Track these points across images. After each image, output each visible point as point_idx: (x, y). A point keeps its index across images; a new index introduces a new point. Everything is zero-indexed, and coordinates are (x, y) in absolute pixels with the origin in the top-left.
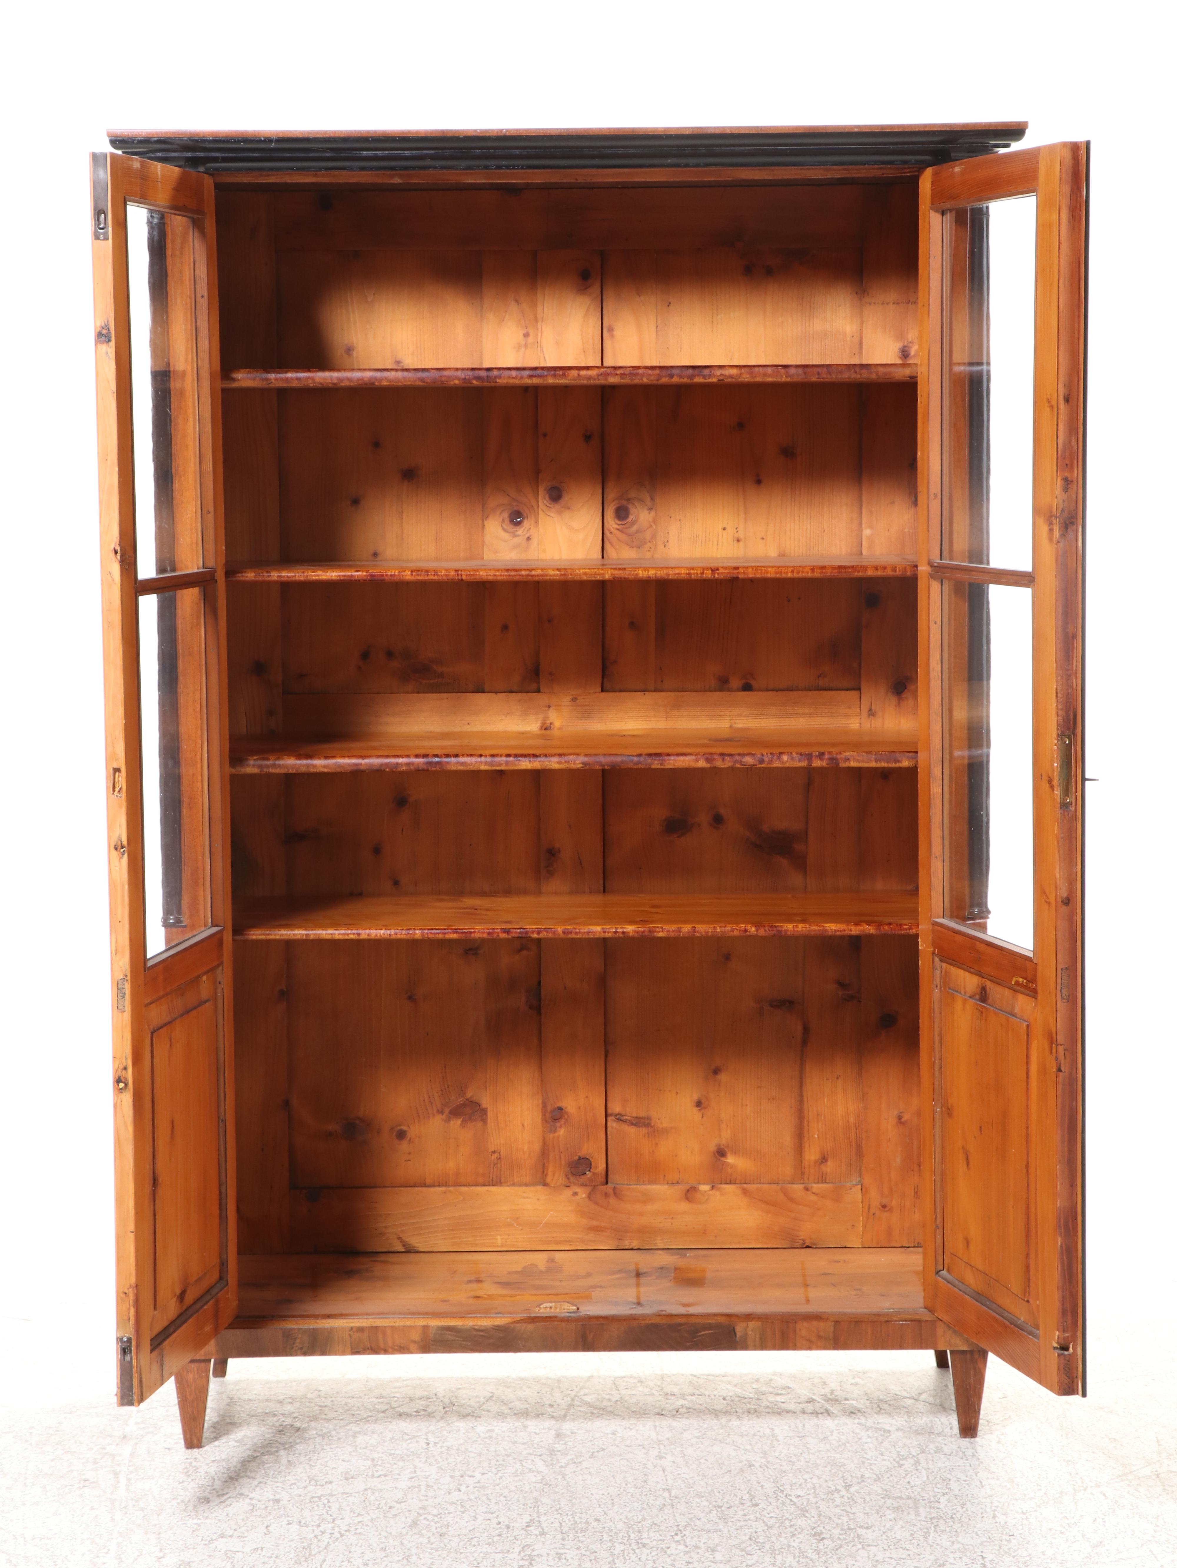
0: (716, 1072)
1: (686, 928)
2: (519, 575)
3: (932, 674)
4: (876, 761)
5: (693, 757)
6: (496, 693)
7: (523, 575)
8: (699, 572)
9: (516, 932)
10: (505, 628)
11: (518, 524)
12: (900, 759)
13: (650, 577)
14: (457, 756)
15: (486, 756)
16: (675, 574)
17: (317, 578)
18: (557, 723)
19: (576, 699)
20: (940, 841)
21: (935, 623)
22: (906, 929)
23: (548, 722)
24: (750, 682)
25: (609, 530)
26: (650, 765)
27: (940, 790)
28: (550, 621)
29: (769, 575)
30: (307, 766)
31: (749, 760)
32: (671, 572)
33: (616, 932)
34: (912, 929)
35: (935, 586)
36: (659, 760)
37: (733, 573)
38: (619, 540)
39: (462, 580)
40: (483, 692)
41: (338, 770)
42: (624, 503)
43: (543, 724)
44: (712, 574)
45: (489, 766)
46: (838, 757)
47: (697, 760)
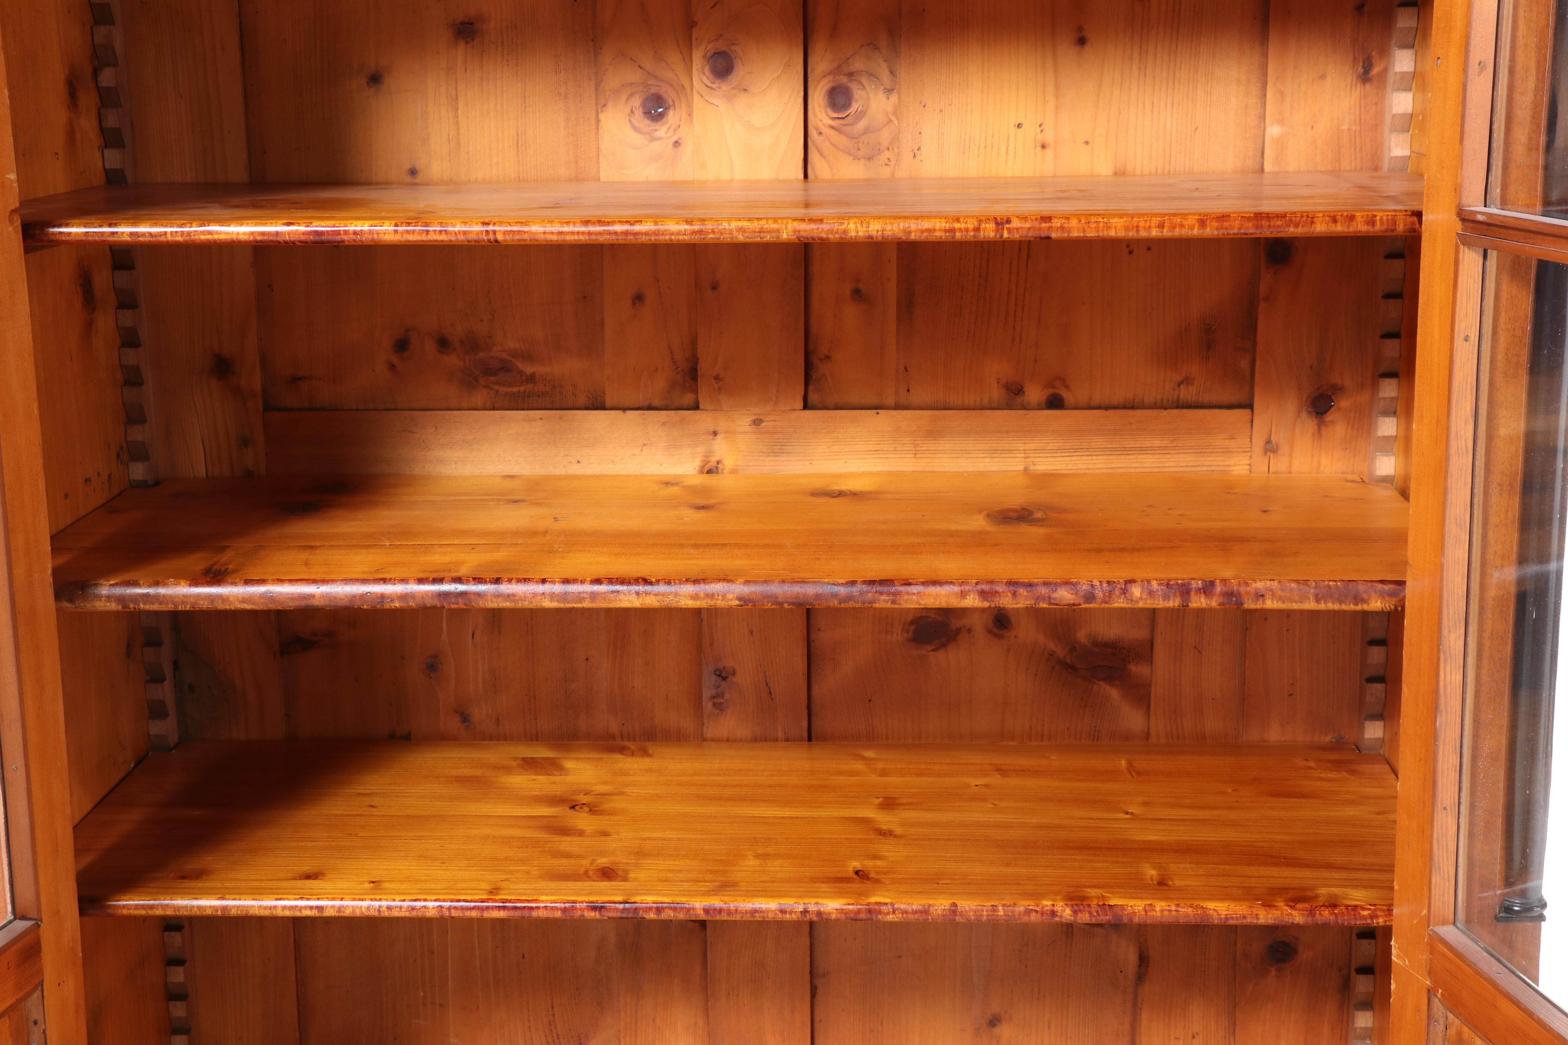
0: (994, 1022)
1: (940, 905)
2: (609, 233)
3: (1453, 444)
4: (1318, 600)
5: (956, 589)
6: (624, 409)
7: (616, 233)
8: (971, 226)
9: (617, 909)
10: (638, 298)
11: (658, 118)
12: (1365, 596)
13: (871, 237)
14: (497, 581)
15: (553, 582)
16: (922, 231)
17: (209, 237)
18: (729, 462)
19: (761, 421)
20: (1453, 776)
21: (1466, 339)
22: (1364, 917)
23: (714, 459)
24: (1059, 392)
25: (817, 129)
26: (871, 602)
27: (1459, 677)
28: (714, 288)
29: (1112, 233)
30: (211, 598)
31: (1065, 595)
32: (913, 227)
33: (805, 912)
34: (1377, 917)
35: (1471, 260)
36: (889, 594)
37: (1040, 229)
38: (834, 145)
39: (496, 241)
40: (603, 408)
41: (272, 606)
42: (844, 80)
43: (705, 462)
44: (997, 230)
45: (558, 601)
46: (1242, 589)
47: (963, 595)
